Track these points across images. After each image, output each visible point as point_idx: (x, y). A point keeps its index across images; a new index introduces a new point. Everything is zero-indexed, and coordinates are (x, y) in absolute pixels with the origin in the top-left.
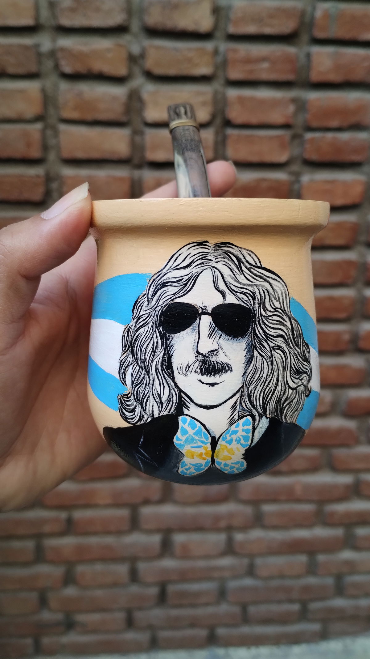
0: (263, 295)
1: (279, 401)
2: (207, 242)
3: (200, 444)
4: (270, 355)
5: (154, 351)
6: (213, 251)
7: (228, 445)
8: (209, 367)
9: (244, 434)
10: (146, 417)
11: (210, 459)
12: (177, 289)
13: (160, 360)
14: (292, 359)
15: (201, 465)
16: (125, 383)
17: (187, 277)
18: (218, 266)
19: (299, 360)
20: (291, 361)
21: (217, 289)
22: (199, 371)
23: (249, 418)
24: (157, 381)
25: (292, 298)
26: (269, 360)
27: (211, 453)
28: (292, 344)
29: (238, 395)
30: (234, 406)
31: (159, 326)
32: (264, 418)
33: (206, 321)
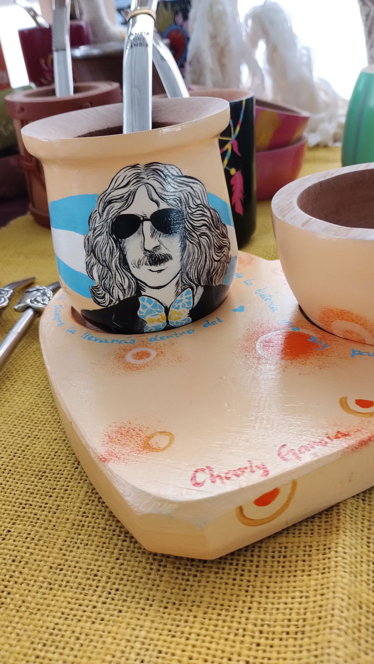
0: (187, 197)
1: (208, 273)
2: (138, 164)
3: (157, 313)
4: (198, 241)
5: (112, 253)
6: (144, 171)
7: (176, 310)
8: (155, 259)
9: (187, 301)
10: (114, 301)
11: (165, 321)
12: (120, 204)
13: (118, 259)
14: (215, 240)
15: (160, 326)
16: (93, 278)
17: (127, 194)
18: (150, 181)
19: (219, 238)
20: (214, 241)
21: (152, 200)
22: (148, 263)
23: (189, 289)
24: (118, 275)
25: (209, 193)
26: (198, 245)
27: (166, 317)
28: (213, 228)
29: (179, 275)
30: (177, 284)
31: (112, 234)
32: (200, 287)
33: (147, 226)
